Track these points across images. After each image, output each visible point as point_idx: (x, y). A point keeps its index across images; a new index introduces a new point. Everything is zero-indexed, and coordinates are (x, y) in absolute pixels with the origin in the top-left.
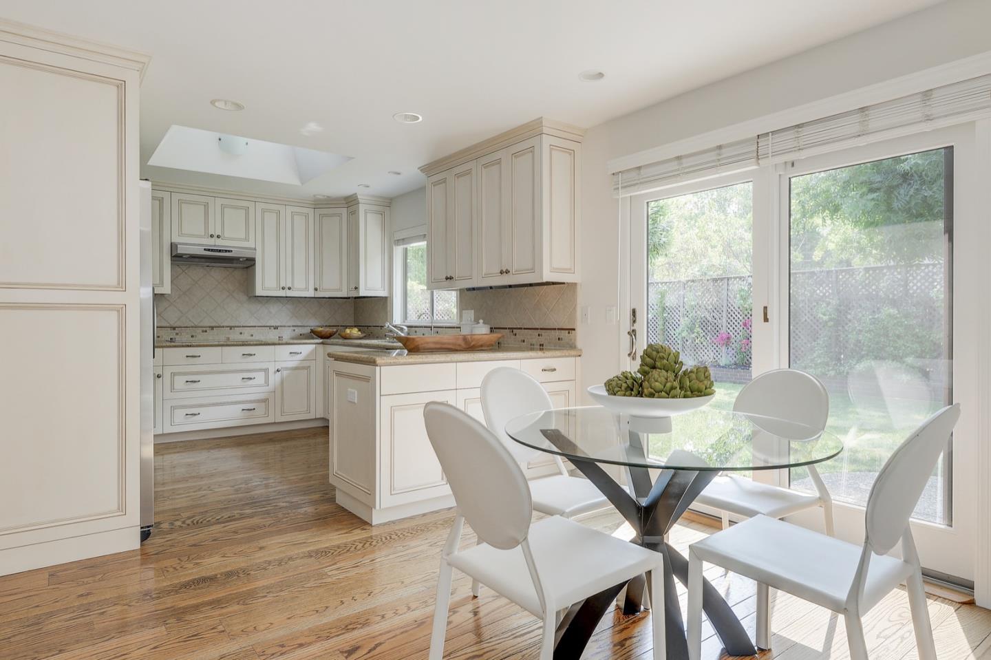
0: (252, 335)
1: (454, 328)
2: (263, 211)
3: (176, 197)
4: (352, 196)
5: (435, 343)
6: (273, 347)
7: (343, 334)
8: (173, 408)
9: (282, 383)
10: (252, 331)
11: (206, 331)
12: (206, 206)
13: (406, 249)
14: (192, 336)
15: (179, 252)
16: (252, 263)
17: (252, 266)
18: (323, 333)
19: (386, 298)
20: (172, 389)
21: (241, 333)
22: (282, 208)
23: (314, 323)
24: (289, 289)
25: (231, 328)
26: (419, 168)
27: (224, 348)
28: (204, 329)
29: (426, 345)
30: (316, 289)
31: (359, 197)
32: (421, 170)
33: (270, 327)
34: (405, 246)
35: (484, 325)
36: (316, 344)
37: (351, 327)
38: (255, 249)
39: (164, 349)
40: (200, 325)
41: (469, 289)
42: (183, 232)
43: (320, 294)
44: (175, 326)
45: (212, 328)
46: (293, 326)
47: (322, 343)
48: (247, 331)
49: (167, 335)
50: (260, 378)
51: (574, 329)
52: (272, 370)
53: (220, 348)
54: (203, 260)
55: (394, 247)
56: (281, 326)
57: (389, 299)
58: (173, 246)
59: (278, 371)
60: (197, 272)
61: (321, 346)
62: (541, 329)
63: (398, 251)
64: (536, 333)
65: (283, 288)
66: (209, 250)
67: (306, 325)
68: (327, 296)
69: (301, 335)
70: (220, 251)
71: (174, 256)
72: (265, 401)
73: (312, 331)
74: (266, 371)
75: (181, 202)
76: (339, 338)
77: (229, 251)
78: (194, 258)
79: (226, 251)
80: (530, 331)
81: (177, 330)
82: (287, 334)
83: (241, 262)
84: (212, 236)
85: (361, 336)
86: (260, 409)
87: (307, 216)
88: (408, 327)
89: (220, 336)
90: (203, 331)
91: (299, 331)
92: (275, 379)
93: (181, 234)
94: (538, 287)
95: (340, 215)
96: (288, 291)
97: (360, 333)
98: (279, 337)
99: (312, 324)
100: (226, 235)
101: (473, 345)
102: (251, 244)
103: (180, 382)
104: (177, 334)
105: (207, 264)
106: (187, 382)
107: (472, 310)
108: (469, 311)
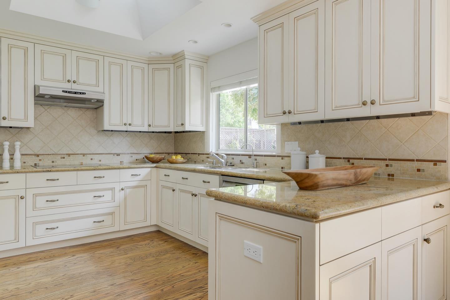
0: (100, 161)
1: (274, 156)
2: (110, 64)
3: (38, 48)
4: (180, 52)
5: (334, 179)
6: (118, 170)
7: (170, 159)
8: (35, 224)
9: (125, 198)
10: (100, 157)
11: (64, 158)
12: (64, 57)
13: (219, 94)
14: (53, 162)
15: (40, 93)
16: (101, 104)
17: (101, 106)
18: (155, 159)
19: (203, 132)
20: (34, 208)
21: (92, 159)
22: (124, 62)
23: (146, 151)
24: (130, 125)
25: (84, 155)
26: (251, 19)
27: (79, 172)
28: (63, 156)
29: (325, 182)
30: (149, 126)
31: (185, 54)
32: (253, 20)
33: (114, 154)
34: (218, 93)
35: (320, 155)
36: (151, 167)
37: (176, 154)
38: (104, 93)
39: (27, 174)
40: (58, 153)
41: (294, 124)
42: (45, 77)
43: (151, 129)
44: (38, 153)
45: (69, 155)
46: (131, 154)
47: (156, 167)
48: (96, 158)
49: (32, 161)
50: (108, 195)
51: (445, 161)
52: (117, 189)
53: (75, 172)
54: (62, 100)
55: (211, 94)
56: (122, 154)
57: (206, 133)
58: (36, 88)
59: (122, 190)
60: (57, 112)
61: (155, 169)
62: (390, 160)
63: (213, 96)
64: (383, 163)
65: (125, 124)
66: (66, 92)
67: (141, 152)
68: (158, 131)
69: (137, 160)
70: (75, 93)
71: (37, 96)
72: (112, 214)
73: (147, 157)
74: (113, 189)
75: (43, 52)
76: (167, 163)
77: (83, 93)
78: (54, 97)
79: (81, 93)
80: (374, 161)
81: (40, 157)
82: (126, 159)
83: (93, 103)
84: (69, 81)
85: (184, 161)
86: (108, 220)
87: (143, 70)
88: (226, 155)
89: (75, 161)
90: (61, 158)
91: (135, 157)
92: (119, 196)
93: (43, 79)
94: (386, 119)
95: (168, 69)
96: (128, 126)
97: (183, 159)
98: (121, 162)
99: (145, 152)
100: (81, 80)
101: (359, 180)
102: (100, 89)
103: (41, 201)
104: (40, 160)
105: (65, 104)
106: (47, 201)
107: (296, 142)
108: (292, 142)
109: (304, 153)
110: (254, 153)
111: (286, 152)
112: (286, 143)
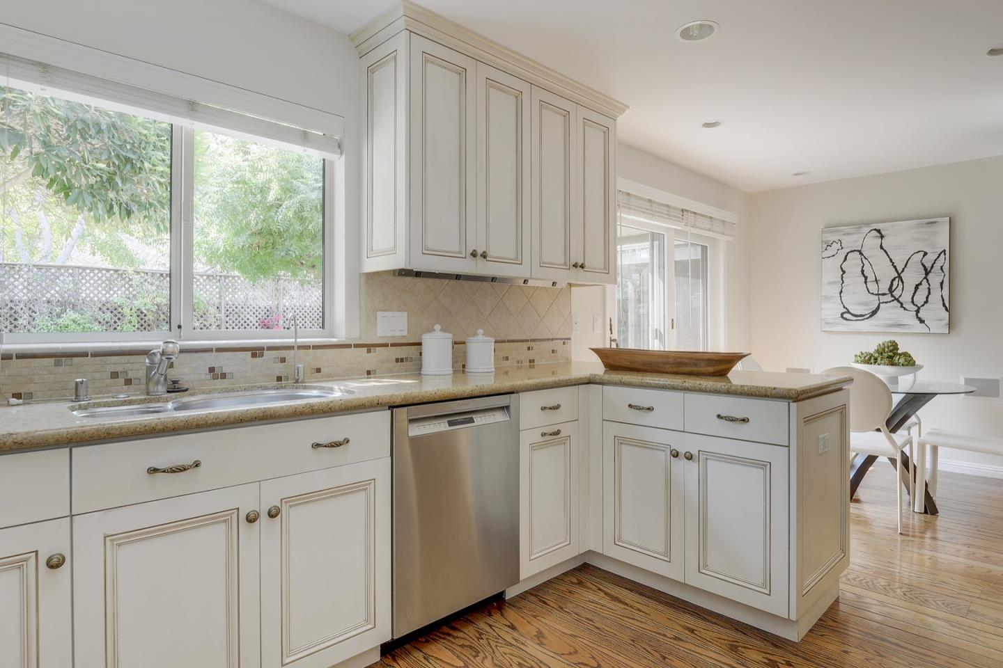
51: (571, 339)
62: (531, 340)
64: (525, 346)
80: (517, 343)
107: (403, 313)
108: (396, 313)
109: (449, 335)
110: (298, 340)
111: (378, 335)
112: (380, 314)
